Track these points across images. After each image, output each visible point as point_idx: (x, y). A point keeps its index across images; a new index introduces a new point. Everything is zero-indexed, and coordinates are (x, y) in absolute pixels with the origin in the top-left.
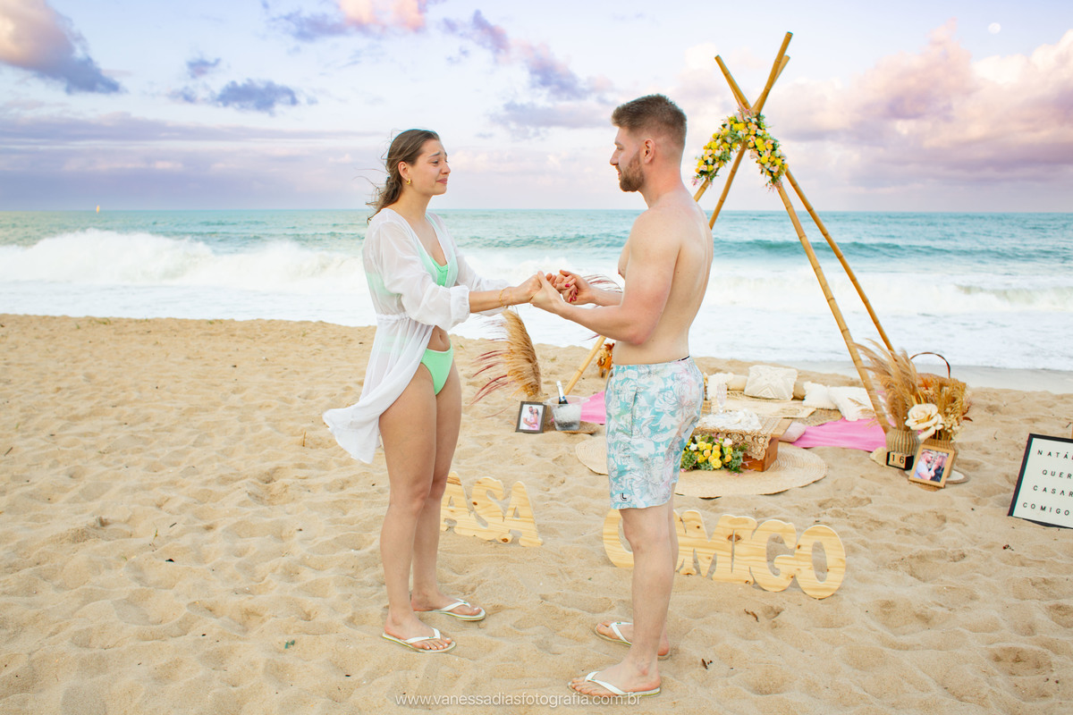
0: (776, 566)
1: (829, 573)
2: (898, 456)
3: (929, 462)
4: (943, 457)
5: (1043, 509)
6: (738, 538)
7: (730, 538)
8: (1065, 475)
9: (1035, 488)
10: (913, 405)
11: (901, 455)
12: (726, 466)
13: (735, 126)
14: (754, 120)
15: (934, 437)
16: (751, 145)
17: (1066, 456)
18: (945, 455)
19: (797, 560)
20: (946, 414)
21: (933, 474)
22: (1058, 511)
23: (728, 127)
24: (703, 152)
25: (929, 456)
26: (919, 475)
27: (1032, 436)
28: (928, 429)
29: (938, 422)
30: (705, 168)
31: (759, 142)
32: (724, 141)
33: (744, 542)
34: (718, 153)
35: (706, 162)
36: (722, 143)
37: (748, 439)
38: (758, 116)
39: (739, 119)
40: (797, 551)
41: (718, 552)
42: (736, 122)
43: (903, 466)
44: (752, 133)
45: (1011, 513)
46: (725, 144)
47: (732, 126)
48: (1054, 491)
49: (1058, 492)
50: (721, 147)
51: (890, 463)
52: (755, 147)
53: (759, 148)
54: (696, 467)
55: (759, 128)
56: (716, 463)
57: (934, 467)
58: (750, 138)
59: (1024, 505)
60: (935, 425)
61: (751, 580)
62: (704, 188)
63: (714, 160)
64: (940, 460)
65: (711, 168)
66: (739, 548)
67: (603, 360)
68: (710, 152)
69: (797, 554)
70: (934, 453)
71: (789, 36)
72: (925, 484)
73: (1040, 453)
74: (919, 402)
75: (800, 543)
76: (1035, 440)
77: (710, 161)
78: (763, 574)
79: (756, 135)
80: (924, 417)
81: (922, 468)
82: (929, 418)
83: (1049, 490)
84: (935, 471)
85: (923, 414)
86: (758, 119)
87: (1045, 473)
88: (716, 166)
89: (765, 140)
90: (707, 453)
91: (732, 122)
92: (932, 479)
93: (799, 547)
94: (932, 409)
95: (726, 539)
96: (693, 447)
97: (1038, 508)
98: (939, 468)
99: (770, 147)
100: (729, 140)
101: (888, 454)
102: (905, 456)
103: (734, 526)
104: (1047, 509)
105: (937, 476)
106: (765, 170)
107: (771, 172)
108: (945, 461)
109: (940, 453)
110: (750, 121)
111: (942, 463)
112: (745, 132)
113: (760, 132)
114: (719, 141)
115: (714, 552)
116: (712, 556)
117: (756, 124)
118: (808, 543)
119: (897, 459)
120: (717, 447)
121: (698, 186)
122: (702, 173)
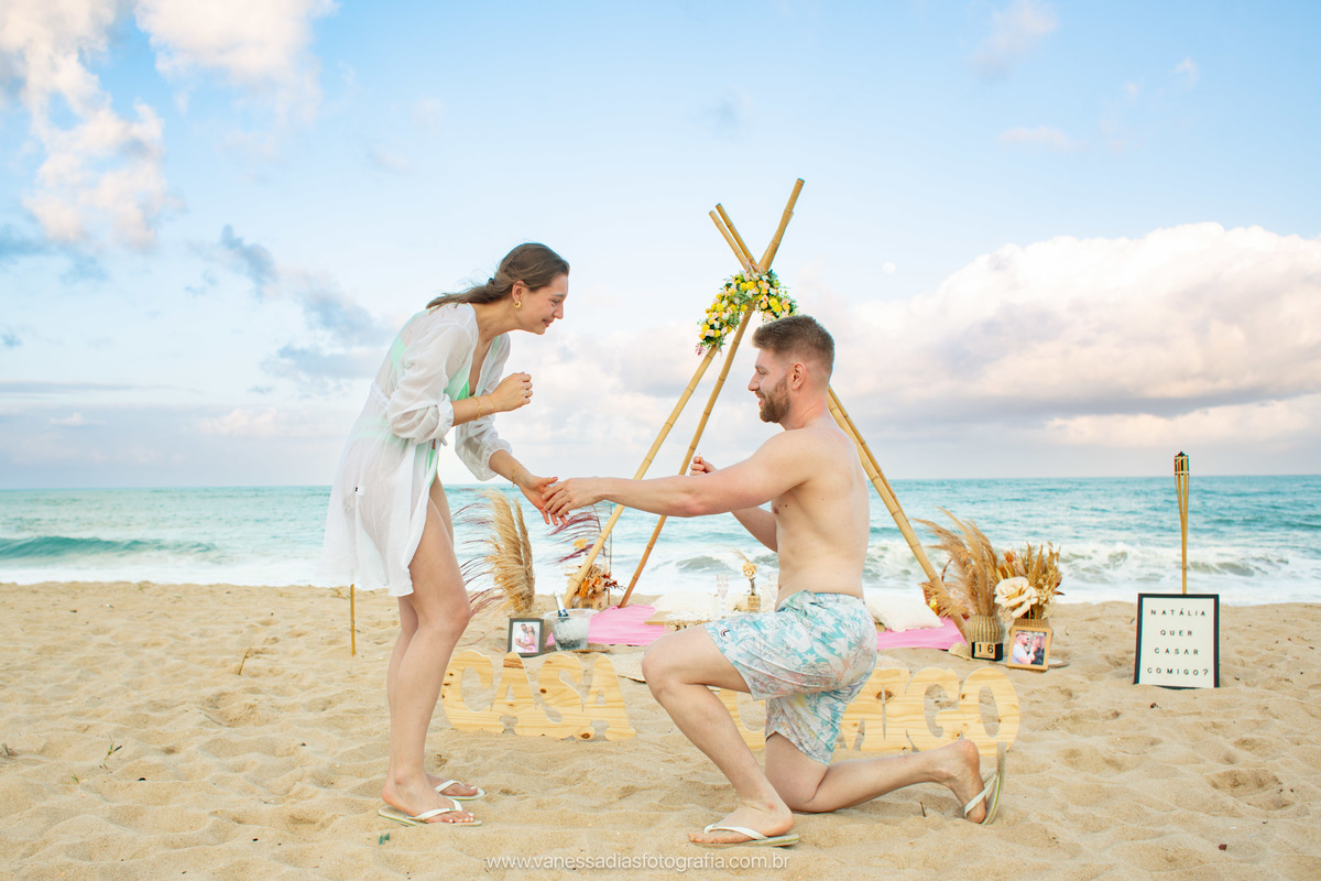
0: (938, 724)
1: (1001, 725)
2: (984, 645)
3: (1025, 645)
4: (1041, 638)
5: (1170, 672)
6: (889, 695)
7: (879, 696)
8: (1185, 633)
9: (1156, 651)
10: (998, 582)
11: (988, 643)
13: (742, 285)
14: (765, 278)
15: (1026, 616)
17: (1182, 613)
18: (1042, 635)
19: (962, 713)
20: (1040, 587)
21: (1033, 657)
22: (1186, 672)
23: (734, 287)
24: (706, 316)
25: (1024, 638)
26: (1018, 660)
27: (1141, 596)
28: (1021, 604)
29: (1031, 596)
30: (711, 333)
31: (773, 302)
32: (732, 302)
33: (896, 699)
34: (726, 316)
35: (712, 327)
36: (729, 305)
38: (770, 274)
39: (747, 277)
40: (962, 702)
41: (866, 716)
42: (743, 281)
43: (993, 656)
44: (764, 292)
45: (1136, 681)
46: (732, 306)
47: (738, 285)
48: (1177, 651)
49: (1182, 651)
50: (728, 309)
51: (976, 655)
52: (769, 308)
53: (774, 310)
55: (772, 286)
57: (1033, 649)
58: (761, 298)
59: (1149, 670)
60: (1029, 598)
61: (909, 745)
62: (709, 357)
63: (722, 324)
64: (1036, 641)
65: (718, 333)
66: (893, 707)
68: (716, 315)
69: (963, 706)
70: (1029, 633)
71: (801, 184)
72: (1027, 669)
73: (1153, 612)
74: (1005, 577)
75: (963, 692)
76: (1145, 600)
77: (717, 325)
78: (922, 737)
79: (768, 294)
80: (1012, 592)
81: (1018, 652)
82: (1021, 592)
83: (1172, 651)
84: (1035, 653)
85: (1012, 589)
86: (770, 277)
87: (1163, 633)
88: (724, 330)
89: (780, 300)
91: (739, 281)
92: (1033, 663)
93: (963, 697)
94: (1022, 582)
95: (874, 698)
97: (1164, 671)
98: (1039, 649)
99: (788, 308)
100: (737, 301)
101: (973, 644)
102: (994, 644)
103: (884, 681)
104: (1175, 671)
105: (1039, 659)
108: (1043, 642)
109: (1036, 634)
110: (761, 280)
111: (1040, 644)
112: (755, 291)
113: (772, 291)
114: (725, 302)
115: (860, 716)
116: (858, 722)
117: (768, 281)
118: (973, 690)
119: (984, 649)
121: (704, 355)
122: (708, 339)
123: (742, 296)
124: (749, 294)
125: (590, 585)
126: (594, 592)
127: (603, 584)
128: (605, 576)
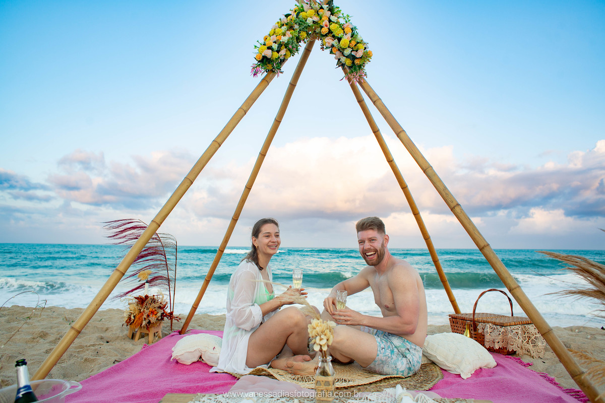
13: (302, 14)
14: (326, 7)
16: (325, 30)
23: (293, 16)
30: (268, 53)
31: (333, 27)
32: (291, 28)
34: (284, 39)
36: (289, 29)
39: (306, 8)
42: (303, 11)
44: (325, 19)
46: (292, 32)
47: (297, 15)
50: (288, 33)
52: (330, 32)
53: (335, 33)
55: (332, 14)
58: (323, 24)
62: (266, 82)
63: (280, 45)
65: (276, 55)
67: (132, 318)
68: (274, 38)
77: (275, 46)
79: (330, 21)
88: (283, 51)
89: (341, 26)
91: (298, 12)
99: (349, 32)
100: (296, 27)
106: (343, 59)
107: (353, 58)
110: (322, 8)
112: (316, 19)
113: (333, 18)
114: (285, 28)
121: (262, 75)
122: (265, 60)
123: (301, 22)
124: (310, 21)
125: (145, 316)
126: (149, 322)
127: (159, 314)
128: (160, 307)
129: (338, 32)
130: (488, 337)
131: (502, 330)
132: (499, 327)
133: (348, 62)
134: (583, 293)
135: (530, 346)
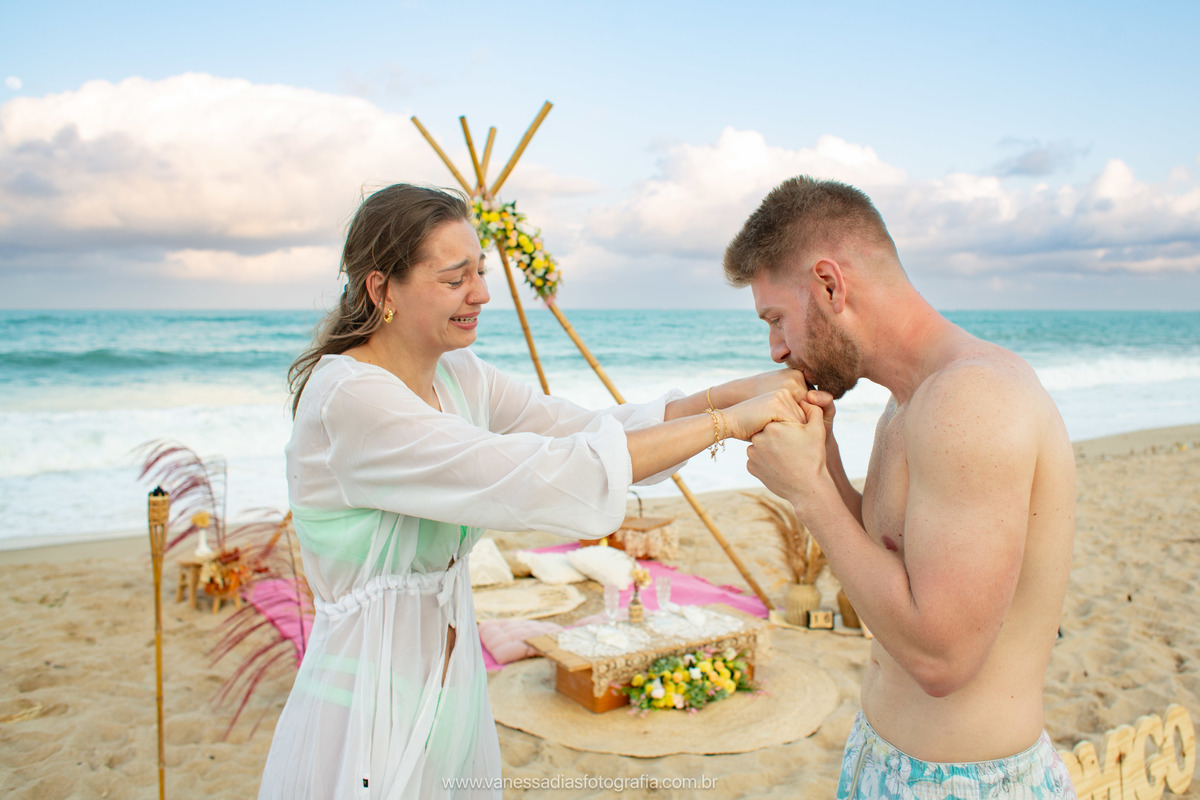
11: (824, 613)
12: (741, 688)
13: (484, 216)
16: (513, 242)
31: (524, 240)
37: (742, 641)
38: (512, 205)
42: (482, 211)
43: (830, 625)
44: (509, 226)
51: (812, 626)
54: (711, 699)
55: (517, 221)
56: (730, 686)
71: (548, 107)
86: (514, 209)
89: (529, 238)
90: (713, 675)
96: (696, 673)
101: (808, 614)
102: (830, 613)
106: (533, 278)
107: (545, 280)
110: (505, 211)
112: (500, 224)
113: (518, 226)
117: (513, 214)
119: (822, 620)
120: (719, 664)
124: (493, 227)
129: (529, 248)
130: (629, 545)
131: (644, 536)
132: (640, 534)
133: (539, 283)
134: (762, 520)
135: (667, 549)
